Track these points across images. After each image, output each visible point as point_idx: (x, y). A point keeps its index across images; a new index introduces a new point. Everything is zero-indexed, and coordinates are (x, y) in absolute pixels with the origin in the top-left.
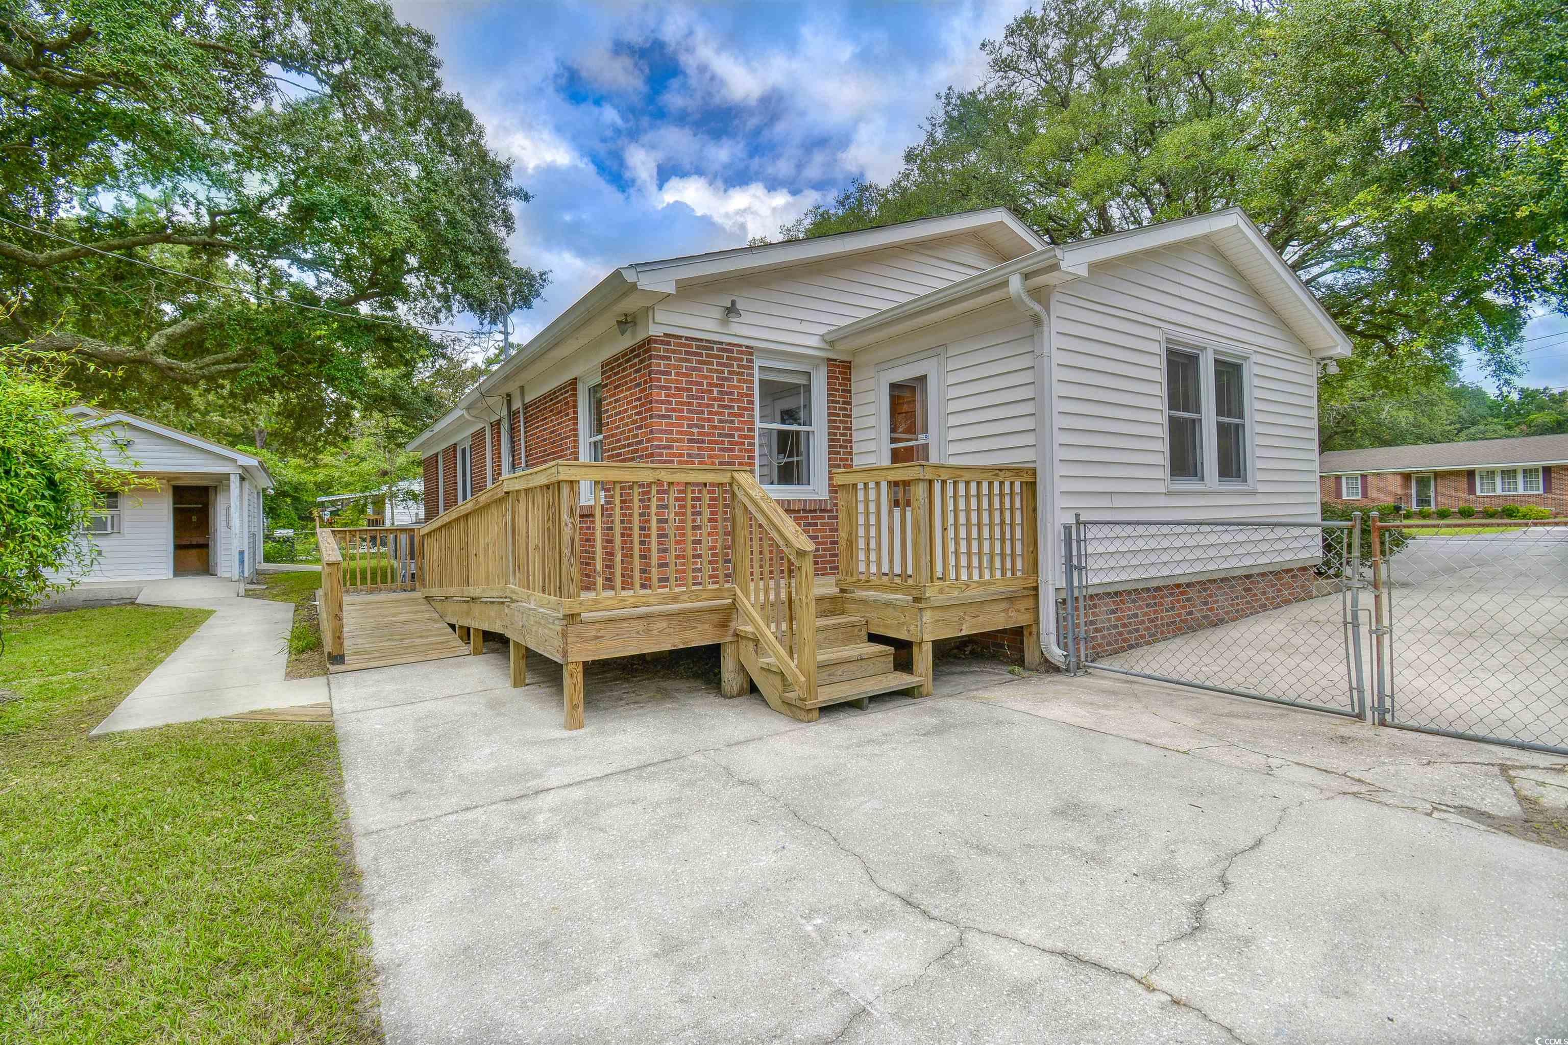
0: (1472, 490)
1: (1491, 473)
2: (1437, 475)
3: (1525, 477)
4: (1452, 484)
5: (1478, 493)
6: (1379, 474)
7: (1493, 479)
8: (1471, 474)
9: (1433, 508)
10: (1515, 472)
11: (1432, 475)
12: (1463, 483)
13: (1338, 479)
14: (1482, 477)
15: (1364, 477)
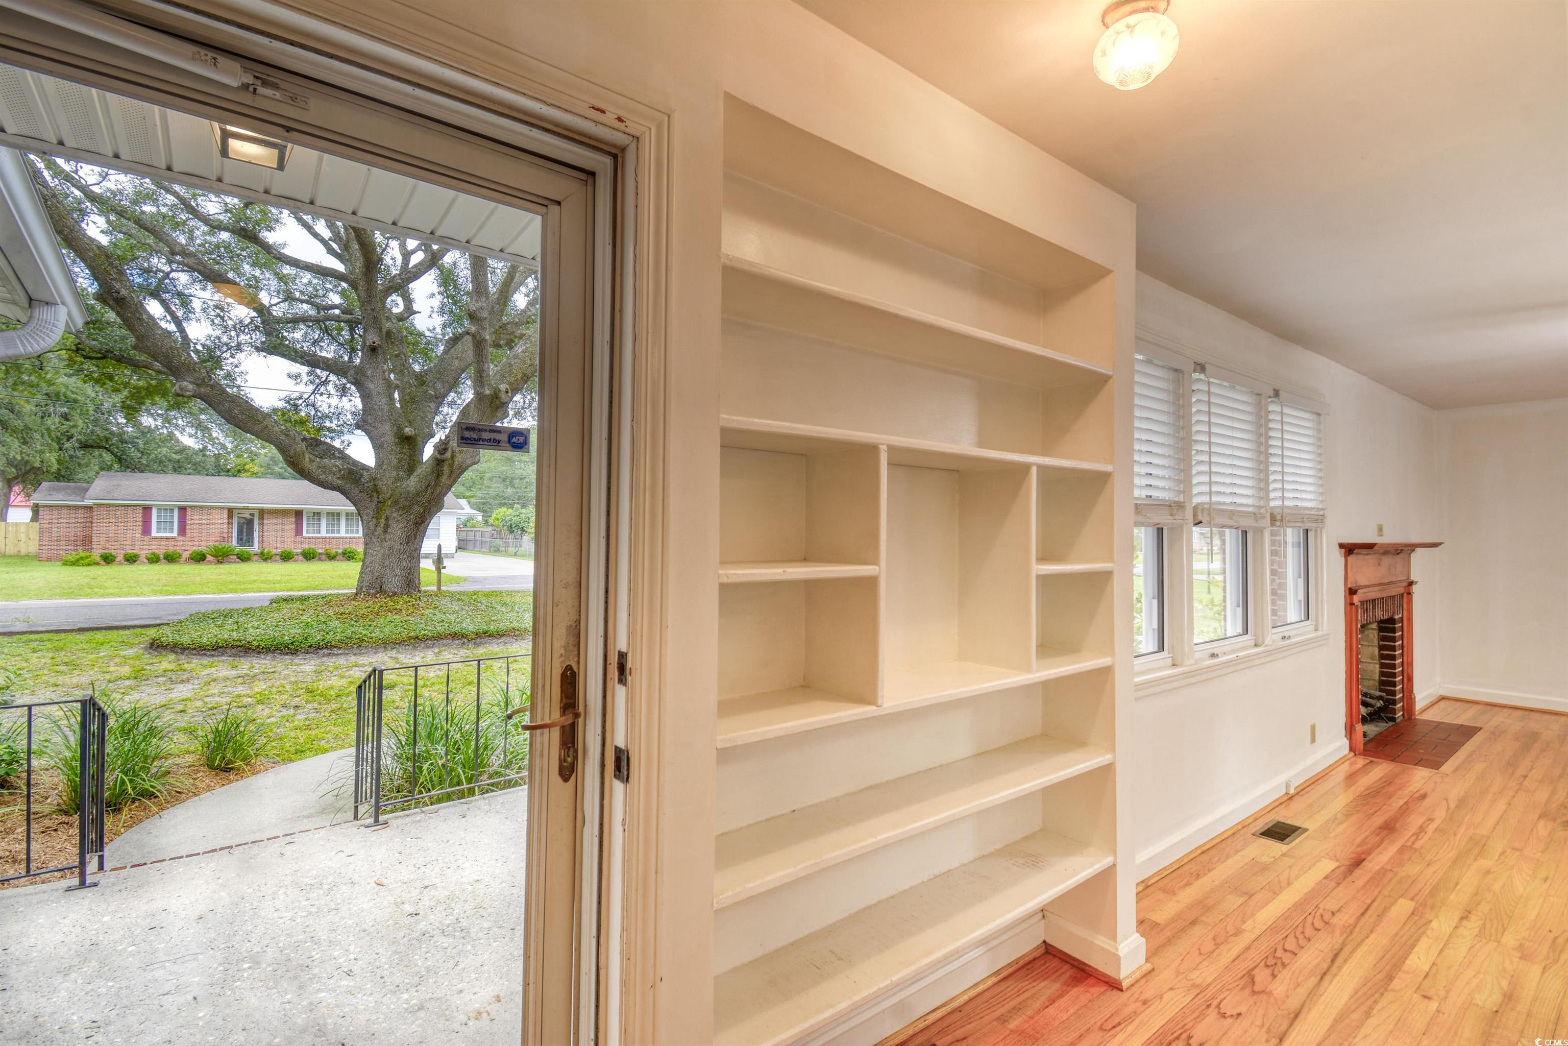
0: (299, 531)
1: (317, 515)
2: (262, 513)
3: (347, 520)
4: (280, 523)
5: (305, 534)
6: (202, 507)
7: (319, 520)
8: (299, 514)
9: (256, 547)
10: (338, 514)
11: (256, 514)
12: (290, 524)
13: (147, 510)
14: (308, 518)
15: (183, 510)
